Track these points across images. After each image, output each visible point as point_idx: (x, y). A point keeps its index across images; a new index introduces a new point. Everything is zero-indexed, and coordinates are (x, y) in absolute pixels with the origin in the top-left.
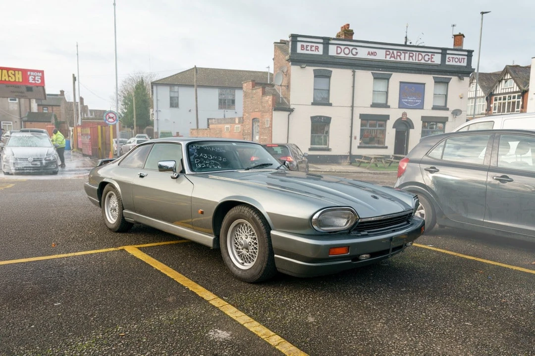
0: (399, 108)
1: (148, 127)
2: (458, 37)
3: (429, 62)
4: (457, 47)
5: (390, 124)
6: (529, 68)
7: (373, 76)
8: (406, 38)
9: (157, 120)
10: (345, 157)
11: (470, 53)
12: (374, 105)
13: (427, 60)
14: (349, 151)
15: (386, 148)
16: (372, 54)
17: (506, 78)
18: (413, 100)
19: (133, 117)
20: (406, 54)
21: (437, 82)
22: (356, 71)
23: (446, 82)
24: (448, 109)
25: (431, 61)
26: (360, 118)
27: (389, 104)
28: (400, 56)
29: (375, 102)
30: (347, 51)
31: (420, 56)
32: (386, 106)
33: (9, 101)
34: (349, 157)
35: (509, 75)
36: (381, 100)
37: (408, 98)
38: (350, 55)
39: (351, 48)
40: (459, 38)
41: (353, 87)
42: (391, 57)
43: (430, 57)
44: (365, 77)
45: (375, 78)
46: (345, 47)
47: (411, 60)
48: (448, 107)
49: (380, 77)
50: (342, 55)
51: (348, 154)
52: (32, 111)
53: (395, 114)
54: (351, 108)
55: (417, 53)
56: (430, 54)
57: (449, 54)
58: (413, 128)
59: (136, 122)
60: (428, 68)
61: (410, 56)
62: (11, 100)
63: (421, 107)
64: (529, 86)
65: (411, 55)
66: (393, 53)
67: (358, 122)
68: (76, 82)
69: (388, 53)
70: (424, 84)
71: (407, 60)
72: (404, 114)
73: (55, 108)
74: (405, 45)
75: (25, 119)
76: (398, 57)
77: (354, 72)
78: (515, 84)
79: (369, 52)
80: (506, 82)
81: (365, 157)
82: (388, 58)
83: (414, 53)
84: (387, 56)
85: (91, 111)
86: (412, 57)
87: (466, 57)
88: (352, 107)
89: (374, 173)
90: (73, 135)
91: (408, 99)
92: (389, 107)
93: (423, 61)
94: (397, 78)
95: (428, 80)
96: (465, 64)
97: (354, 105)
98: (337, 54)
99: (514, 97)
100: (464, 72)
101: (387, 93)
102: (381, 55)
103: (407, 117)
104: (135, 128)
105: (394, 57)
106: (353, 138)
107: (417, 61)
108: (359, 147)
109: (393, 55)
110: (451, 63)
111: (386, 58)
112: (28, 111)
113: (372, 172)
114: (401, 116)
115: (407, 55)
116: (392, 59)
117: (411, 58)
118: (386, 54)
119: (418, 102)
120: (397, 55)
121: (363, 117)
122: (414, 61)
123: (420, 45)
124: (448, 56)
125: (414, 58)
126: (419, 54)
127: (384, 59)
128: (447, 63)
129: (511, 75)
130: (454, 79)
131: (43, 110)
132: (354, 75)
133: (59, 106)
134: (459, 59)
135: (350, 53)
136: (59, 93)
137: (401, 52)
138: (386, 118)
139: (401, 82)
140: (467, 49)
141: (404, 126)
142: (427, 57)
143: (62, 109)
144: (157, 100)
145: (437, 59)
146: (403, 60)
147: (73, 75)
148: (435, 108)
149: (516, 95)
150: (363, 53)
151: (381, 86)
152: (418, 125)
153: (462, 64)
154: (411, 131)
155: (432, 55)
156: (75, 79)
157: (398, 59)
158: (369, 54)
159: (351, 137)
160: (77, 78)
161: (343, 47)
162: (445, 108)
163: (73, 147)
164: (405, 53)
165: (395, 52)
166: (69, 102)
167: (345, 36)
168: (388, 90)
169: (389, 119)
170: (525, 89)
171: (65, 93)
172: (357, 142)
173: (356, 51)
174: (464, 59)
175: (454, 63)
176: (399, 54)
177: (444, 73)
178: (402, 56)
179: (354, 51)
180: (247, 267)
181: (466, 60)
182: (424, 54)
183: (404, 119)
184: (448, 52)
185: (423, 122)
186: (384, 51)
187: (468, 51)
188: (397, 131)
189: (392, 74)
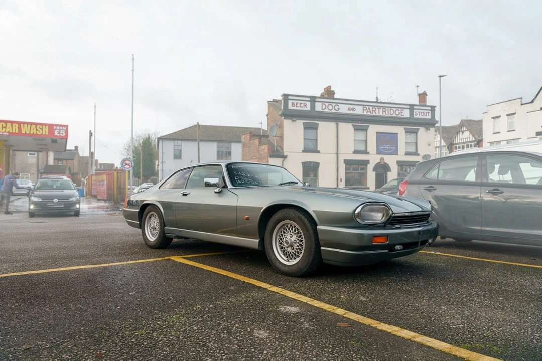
0: (377, 154)
1: (152, 178)
3: (400, 116)
4: (422, 104)
5: (370, 168)
6: (481, 121)
7: (354, 128)
8: (377, 98)
9: (162, 170)
11: (433, 109)
12: (356, 152)
13: (398, 114)
15: (368, 188)
16: (352, 109)
17: (462, 130)
18: (389, 147)
19: (140, 168)
21: (408, 132)
22: (339, 123)
23: (415, 132)
24: (418, 155)
25: (401, 115)
26: (344, 163)
27: (368, 151)
28: (375, 111)
29: (356, 149)
30: (330, 107)
31: (392, 111)
32: (366, 152)
33: (28, 156)
35: (465, 128)
36: (362, 148)
38: (334, 111)
39: (334, 105)
40: (423, 96)
41: (337, 137)
42: (368, 112)
43: (400, 112)
44: (347, 129)
45: (355, 130)
46: (328, 104)
47: (384, 115)
48: (418, 153)
49: (360, 128)
50: (327, 110)
52: (48, 164)
53: (374, 159)
54: (336, 155)
55: (389, 108)
56: (400, 109)
57: (415, 109)
58: (390, 171)
59: (143, 172)
60: (398, 120)
61: (383, 111)
62: (30, 154)
63: (396, 153)
64: (482, 137)
65: (384, 110)
66: (369, 108)
67: (342, 167)
68: (93, 138)
69: (365, 109)
70: (397, 134)
71: (381, 114)
72: (382, 159)
73: (69, 162)
74: (377, 102)
75: (43, 171)
76: (374, 112)
77: (337, 124)
78: (471, 136)
80: (463, 133)
82: (365, 113)
83: (387, 109)
84: (365, 111)
85: (101, 165)
86: (385, 111)
87: (430, 112)
88: (337, 153)
90: (88, 183)
91: (384, 147)
92: (368, 153)
93: (394, 115)
94: (373, 129)
95: (400, 130)
96: (430, 117)
97: (339, 152)
98: (322, 109)
99: (471, 146)
100: (429, 124)
101: (366, 141)
102: (359, 111)
103: (385, 161)
104: (141, 178)
105: (370, 112)
106: (339, 180)
107: (389, 115)
108: (345, 188)
110: (418, 117)
112: (45, 164)
114: (379, 161)
115: (381, 110)
116: (369, 114)
117: (384, 113)
118: (364, 110)
119: (393, 149)
120: (373, 111)
121: (347, 162)
122: (387, 115)
123: (392, 102)
124: (415, 111)
125: (387, 112)
126: (390, 110)
127: (362, 113)
128: (415, 117)
129: (466, 128)
130: (422, 130)
131: (58, 163)
132: (337, 127)
133: (73, 160)
134: (424, 114)
135: (334, 109)
136: (74, 149)
137: (376, 108)
138: (367, 163)
139: (377, 133)
140: (431, 105)
141: (382, 169)
142: (397, 112)
143: (76, 162)
144: (163, 153)
145: (406, 114)
146: (377, 114)
147: (90, 131)
148: (407, 154)
149: (473, 144)
150: (344, 109)
151: (361, 136)
152: (394, 168)
153: (427, 117)
154: (389, 173)
156: (91, 135)
157: (374, 114)
158: (349, 109)
159: (337, 179)
160: (93, 134)
161: (327, 104)
162: (416, 154)
163: (86, 194)
164: (379, 109)
165: (371, 108)
166: (83, 157)
167: (328, 95)
168: (367, 139)
169: (369, 164)
170: (480, 138)
171: (79, 149)
172: (343, 184)
173: (339, 107)
174: (428, 113)
175: (420, 117)
176: (374, 109)
177: (412, 125)
178: (377, 111)
179: (337, 108)
180: (293, 262)
181: (430, 114)
182: (395, 109)
183: (382, 163)
184: (415, 107)
185: (399, 166)
186: (362, 107)
187: (431, 107)
188: (376, 174)
189: (369, 126)
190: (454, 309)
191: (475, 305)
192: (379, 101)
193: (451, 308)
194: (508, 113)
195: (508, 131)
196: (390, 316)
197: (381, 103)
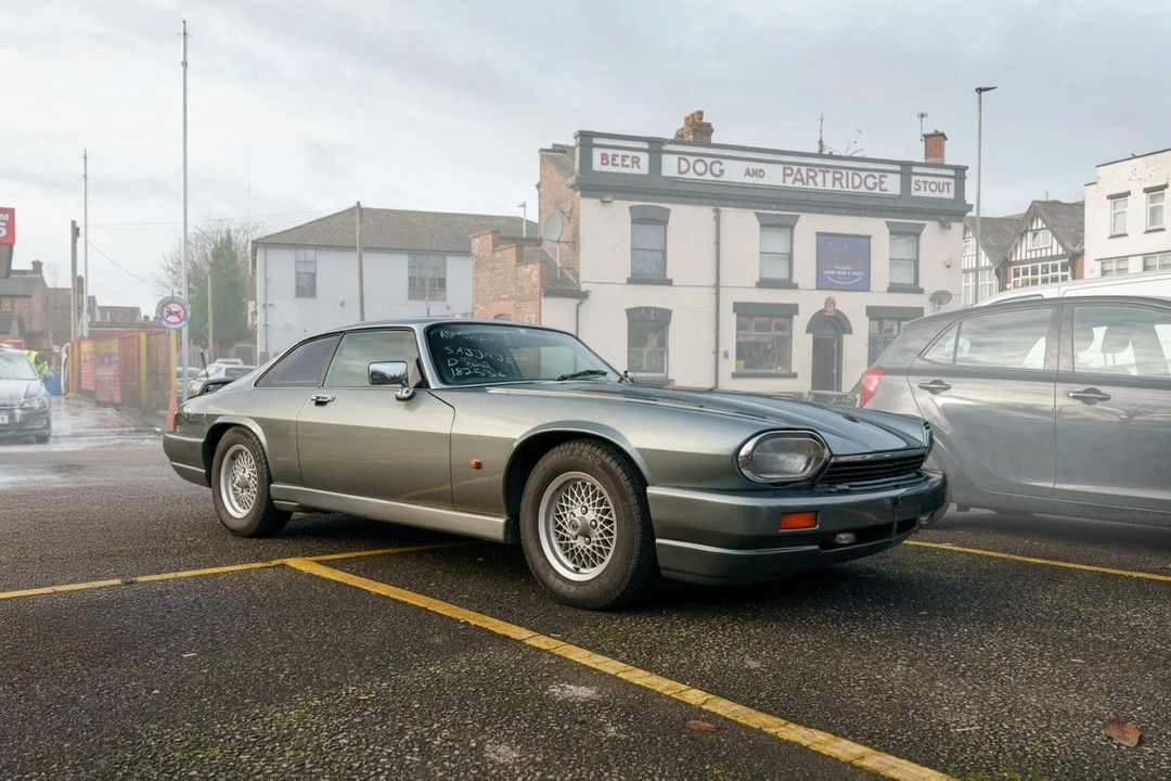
0: (818, 288)
1: (239, 345)
2: (933, 139)
3: (877, 191)
4: (931, 160)
5: (800, 323)
6: (1080, 206)
7: (759, 221)
8: (821, 142)
9: (266, 325)
11: (960, 172)
12: (764, 283)
13: (872, 186)
14: (713, 380)
15: (795, 376)
16: (756, 173)
17: (1034, 227)
18: (847, 271)
19: (207, 321)
20: (827, 174)
21: (896, 232)
22: (722, 209)
23: (915, 234)
24: (921, 291)
25: (881, 190)
26: (734, 311)
27: (795, 281)
28: (813, 178)
29: (765, 276)
30: (700, 167)
31: (856, 178)
32: (788, 284)
35: (1040, 221)
36: (779, 273)
37: (836, 267)
38: (708, 177)
39: (709, 161)
40: (935, 141)
41: (718, 243)
42: (795, 180)
43: (877, 181)
44: (742, 223)
45: (763, 226)
46: (695, 158)
47: (838, 187)
48: (921, 286)
49: (774, 221)
50: (691, 175)
53: (809, 302)
54: (713, 290)
55: (850, 172)
56: (877, 175)
57: (916, 174)
58: (851, 333)
59: (214, 331)
60: (872, 202)
61: (834, 179)
63: (864, 286)
64: (1083, 244)
65: (838, 176)
66: (799, 171)
67: (730, 321)
68: (80, 241)
69: (789, 172)
70: (868, 237)
71: (829, 186)
72: (830, 302)
73: (18, 303)
74: (820, 155)
76: (810, 180)
77: (717, 211)
78: (1055, 241)
79: (748, 169)
80: (1035, 235)
82: (789, 182)
83: (844, 172)
84: (787, 178)
85: (103, 310)
86: (840, 179)
87: (952, 181)
88: (717, 286)
90: (70, 361)
91: (836, 270)
92: (796, 287)
93: (863, 189)
94: (809, 226)
95: (876, 228)
96: (951, 195)
97: (721, 284)
98: (680, 173)
99: (1055, 268)
100: (951, 212)
101: (790, 256)
102: (773, 176)
103: (837, 308)
104: (211, 344)
105: (802, 180)
106: (721, 356)
107: (850, 189)
108: (735, 376)
109: (799, 177)
110: (922, 193)
111: (784, 182)
114: (823, 307)
115: (829, 176)
116: (799, 185)
117: (837, 182)
118: (785, 175)
119: (857, 277)
120: (808, 177)
121: (741, 309)
122: (845, 189)
123: (854, 155)
124: (914, 178)
125: (844, 181)
126: (853, 174)
127: (781, 184)
128: (914, 193)
129: (1044, 222)
130: (930, 228)
132: (717, 219)
133: (29, 297)
134: (938, 185)
135: (709, 171)
136: (30, 267)
137: (817, 169)
138: (791, 310)
139: (818, 234)
140: (954, 164)
141: (830, 328)
142: (870, 182)
143: (36, 304)
144: (266, 280)
145: (893, 185)
146: (820, 187)
147: (74, 223)
148: (894, 288)
149: (1059, 262)
150: (734, 173)
151: (777, 242)
152: (861, 327)
153: (945, 195)
154: (846, 337)
155: (881, 176)
156: (76, 232)
157: (811, 185)
158: (747, 173)
159: (717, 353)
160: (82, 231)
161: (692, 159)
162: (915, 289)
163: (67, 388)
164: (824, 172)
165: (804, 170)
166: (55, 289)
167: (694, 135)
168: (791, 251)
169: (797, 314)
170: (1077, 249)
171: (44, 267)
172: (730, 365)
173: (721, 168)
174: (949, 184)
175: (928, 194)
176: (812, 174)
177: (907, 215)
178: (819, 178)
179: (716, 168)
180: (589, 574)
181: (952, 187)
182: (863, 174)
183: (831, 312)
184: (915, 169)
185: (870, 319)
186: (781, 167)
187: (956, 168)
188: (814, 340)
189: (799, 216)
190: (965, 688)
191: (1015, 678)
192: (826, 152)
193: (959, 683)
194: (1148, 185)
195: (1148, 232)
196: (811, 707)
197: (831, 156)
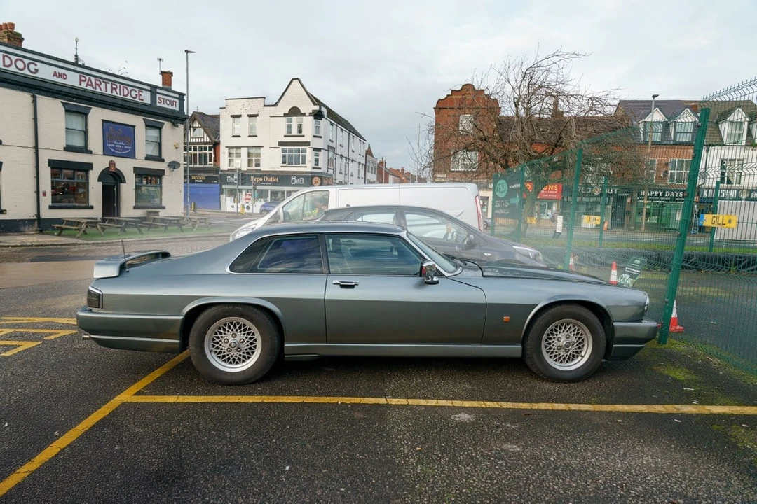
0: (104, 154)
2: (167, 75)
3: (137, 100)
4: (166, 87)
5: (94, 175)
6: (217, 117)
7: (65, 107)
8: (76, 56)
10: (30, 222)
11: (181, 97)
12: (68, 149)
13: (134, 96)
14: (36, 213)
15: (92, 207)
16: (60, 76)
17: (194, 126)
18: (122, 145)
20: (108, 85)
21: (149, 126)
22: (38, 96)
23: (159, 128)
24: (163, 161)
25: (140, 99)
26: (49, 166)
27: (90, 148)
28: (99, 85)
29: (70, 144)
30: (20, 65)
31: (125, 89)
32: (85, 150)
34: (36, 222)
35: (197, 123)
36: (78, 142)
37: (115, 142)
38: (26, 72)
39: (27, 61)
40: (167, 76)
41: (35, 119)
42: (87, 85)
43: (137, 93)
44: (52, 108)
45: (67, 111)
47: (114, 94)
48: (163, 157)
49: (74, 109)
50: (13, 69)
51: (35, 218)
53: (99, 162)
54: (34, 150)
55: (122, 86)
56: (137, 90)
57: (158, 93)
58: (125, 182)
60: (134, 106)
61: (112, 89)
63: (132, 155)
64: (219, 138)
65: (114, 87)
66: (90, 79)
67: (46, 173)
69: (83, 78)
70: (134, 126)
71: (109, 92)
72: (112, 163)
74: (76, 64)
76: (97, 87)
77: (34, 97)
78: (205, 135)
79: (55, 72)
80: (194, 130)
81: (67, 221)
82: (83, 85)
83: (118, 85)
84: (82, 83)
86: (115, 89)
87: (178, 101)
88: (36, 148)
89: (93, 244)
91: (115, 144)
92: (90, 152)
93: (129, 97)
94: (97, 116)
95: (137, 121)
96: (177, 108)
97: (39, 146)
98: (4, 66)
99: (205, 149)
100: (177, 118)
101: (86, 133)
102: (72, 80)
103: (116, 167)
105: (91, 85)
106: (41, 194)
107: (122, 96)
108: (51, 207)
109: (90, 83)
110: (162, 105)
111: (80, 85)
113: (91, 242)
114: (108, 166)
115: (109, 86)
116: (89, 88)
117: (114, 90)
118: (81, 81)
119: (128, 149)
120: (96, 84)
121: (52, 163)
122: (119, 95)
123: (123, 75)
124: (158, 96)
125: (118, 90)
126: (123, 87)
127: (79, 86)
128: (158, 104)
129: (199, 123)
130: (167, 125)
132: (34, 102)
134: (170, 101)
135: (26, 68)
137: (101, 80)
138: (87, 167)
139: (103, 121)
140: (179, 91)
141: (112, 180)
142: (134, 94)
145: (146, 98)
146: (104, 91)
148: (148, 158)
149: (208, 146)
150: (46, 73)
151: (77, 123)
152: (130, 178)
153: (174, 108)
154: (122, 185)
155: (139, 91)
157: (98, 90)
158: (55, 74)
159: (38, 192)
161: (14, 58)
162: (159, 159)
164: (106, 83)
165: (93, 79)
167: (9, 39)
168: (86, 129)
169: (92, 169)
170: (216, 140)
172: (47, 201)
173: (36, 68)
174: (176, 102)
175: (165, 106)
176: (98, 82)
177: (156, 116)
178: (103, 86)
179: (32, 67)
181: (178, 104)
182: (130, 88)
183: (112, 169)
184: (158, 91)
185: (136, 174)
186: (78, 75)
187: (179, 94)
188: (103, 186)
189: (91, 108)
194: (250, 113)
195: (250, 136)
